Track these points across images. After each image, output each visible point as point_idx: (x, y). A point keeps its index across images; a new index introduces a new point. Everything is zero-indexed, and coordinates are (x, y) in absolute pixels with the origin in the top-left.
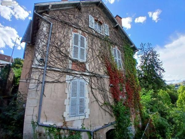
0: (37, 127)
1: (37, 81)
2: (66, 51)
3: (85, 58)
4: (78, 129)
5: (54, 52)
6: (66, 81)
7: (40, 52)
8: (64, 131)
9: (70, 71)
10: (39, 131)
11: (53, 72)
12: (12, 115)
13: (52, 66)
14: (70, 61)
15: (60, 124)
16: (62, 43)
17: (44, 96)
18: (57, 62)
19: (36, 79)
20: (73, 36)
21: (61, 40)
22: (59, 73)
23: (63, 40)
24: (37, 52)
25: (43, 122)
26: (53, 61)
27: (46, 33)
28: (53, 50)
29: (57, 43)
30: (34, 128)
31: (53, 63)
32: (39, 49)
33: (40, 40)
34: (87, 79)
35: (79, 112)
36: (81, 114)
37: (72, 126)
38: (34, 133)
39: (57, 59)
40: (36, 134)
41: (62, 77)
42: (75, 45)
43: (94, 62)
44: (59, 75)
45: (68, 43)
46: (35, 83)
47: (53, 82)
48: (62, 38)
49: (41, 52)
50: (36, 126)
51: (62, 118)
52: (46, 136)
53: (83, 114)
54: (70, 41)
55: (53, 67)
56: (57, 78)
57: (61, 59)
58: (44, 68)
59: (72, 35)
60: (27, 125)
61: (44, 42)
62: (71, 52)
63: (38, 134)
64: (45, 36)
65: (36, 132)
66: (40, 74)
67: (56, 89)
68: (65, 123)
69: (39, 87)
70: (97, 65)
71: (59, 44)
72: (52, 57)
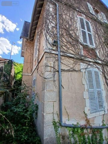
0: (59, 129)
1: (52, 68)
2: (76, 34)
3: (94, 44)
4: (99, 126)
5: (64, 35)
6: (81, 70)
7: (50, 34)
8: (87, 130)
9: (83, 58)
10: (62, 133)
11: (67, 58)
12: (22, 111)
13: (65, 51)
14: (81, 46)
15: (83, 123)
16: (70, 26)
17: (62, 87)
18: (69, 47)
19: (51, 67)
20: (79, 20)
21: (68, 22)
22: (73, 59)
23: (70, 23)
24: (48, 34)
25: (66, 121)
26: (65, 46)
27: (53, 14)
28: (63, 32)
29: (66, 26)
30: (56, 131)
31: (65, 48)
32: (49, 30)
33: (48, 21)
34: (100, 68)
35: (98, 106)
36: (100, 110)
37: (94, 124)
38: (57, 137)
39: (68, 43)
40: (59, 138)
41: (76, 64)
42: (82, 29)
43: (102, 49)
44: (73, 62)
45: (76, 27)
46: (50, 71)
47: (69, 71)
48: (69, 20)
49: (52, 35)
50: (59, 127)
51: (84, 115)
52: (70, 139)
53: (103, 109)
54: (77, 24)
55: (67, 52)
56: (71, 66)
57: (72, 43)
58: (57, 53)
59: (78, 18)
60: (48, 126)
61: (53, 23)
62: (81, 36)
63: (61, 137)
64: (53, 16)
65: (58, 135)
66: (54, 61)
67: (72, 79)
68: (88, 121)
69: (56, 76)
70: (105, 53)
71: (67, 26)
72: (63, 41)
